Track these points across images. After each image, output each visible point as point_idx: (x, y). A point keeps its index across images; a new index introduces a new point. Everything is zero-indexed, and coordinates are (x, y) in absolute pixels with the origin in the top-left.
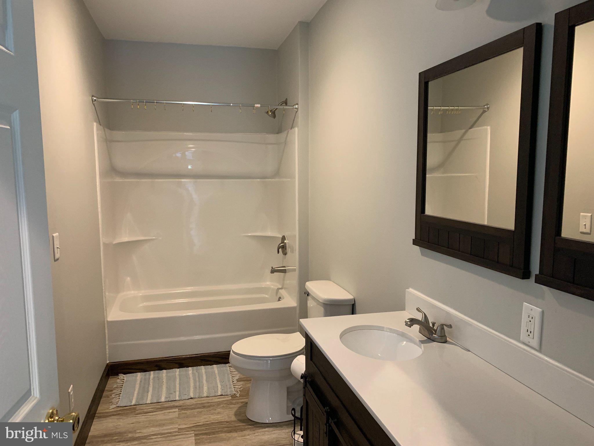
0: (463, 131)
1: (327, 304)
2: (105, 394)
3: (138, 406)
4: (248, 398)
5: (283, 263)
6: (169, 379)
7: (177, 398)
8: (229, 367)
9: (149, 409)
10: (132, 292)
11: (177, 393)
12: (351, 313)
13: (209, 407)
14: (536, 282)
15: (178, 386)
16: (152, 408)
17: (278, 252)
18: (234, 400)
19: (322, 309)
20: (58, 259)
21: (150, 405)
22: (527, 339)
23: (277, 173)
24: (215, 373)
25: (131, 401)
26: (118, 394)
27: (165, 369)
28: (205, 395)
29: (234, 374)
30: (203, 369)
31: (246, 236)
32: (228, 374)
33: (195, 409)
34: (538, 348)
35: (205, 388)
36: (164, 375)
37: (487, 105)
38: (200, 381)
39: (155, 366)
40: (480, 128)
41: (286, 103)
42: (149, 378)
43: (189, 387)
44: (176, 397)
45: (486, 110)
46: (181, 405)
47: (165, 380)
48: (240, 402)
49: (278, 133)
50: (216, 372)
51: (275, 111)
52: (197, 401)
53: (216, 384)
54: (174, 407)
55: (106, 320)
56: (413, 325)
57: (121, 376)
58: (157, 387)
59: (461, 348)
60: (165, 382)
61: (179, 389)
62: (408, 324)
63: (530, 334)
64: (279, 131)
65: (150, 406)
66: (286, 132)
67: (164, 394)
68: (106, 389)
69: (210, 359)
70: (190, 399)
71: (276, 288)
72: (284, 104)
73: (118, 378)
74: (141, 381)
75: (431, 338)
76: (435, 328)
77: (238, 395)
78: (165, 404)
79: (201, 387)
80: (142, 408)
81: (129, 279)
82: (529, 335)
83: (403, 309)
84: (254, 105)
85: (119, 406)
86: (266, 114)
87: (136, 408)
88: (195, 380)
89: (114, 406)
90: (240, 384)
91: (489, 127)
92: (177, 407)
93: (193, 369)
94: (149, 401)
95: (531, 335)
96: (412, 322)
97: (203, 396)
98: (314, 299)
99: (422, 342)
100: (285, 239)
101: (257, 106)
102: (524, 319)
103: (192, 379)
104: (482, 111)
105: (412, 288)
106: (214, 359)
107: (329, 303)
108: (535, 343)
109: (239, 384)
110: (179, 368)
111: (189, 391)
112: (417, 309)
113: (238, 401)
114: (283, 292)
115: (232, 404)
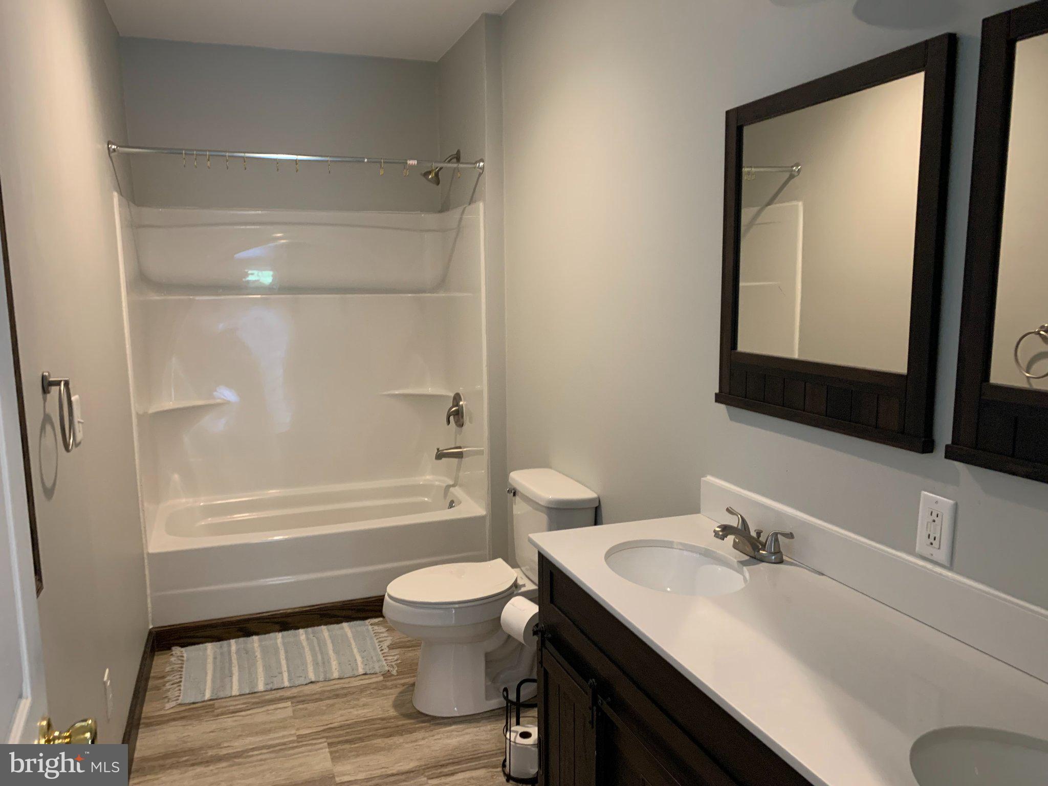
0: (756, 209)
1: (551, 508)
2: (151, 683)
3: (216, 701)
4: (414, 676)
5: (456, 443)
6: (265, 651)
7: (286, 684)
8: (371, 625)
9: (237, 705)
10: (184, 500)
11: (285, 675)
12: (593, 523)
13: (346, 695)
14: (947, 456)
15: (283, 662)
16: (243, 704)
17: (449, 422)
18: (388, 681)
19: (543, 518)
20: (80, 443)
21: (239, 698)
22: (927, 551)
23: (442, 283)
24: (347, 636)
25: (203, 693)
26: (177, 683)
27: (257, 634)
28: (336, 675)
29: (382, 637)
30: (324, 631)
31: (389, 395)
32: (371, 639)
33: (321, 700)
34: (947, 564)
35: (334, 664)
36: (256, 645)
37: (797, 165)
38: (324, 653)
39: (238, 631)
40: (787, 204)
41: (457, 158)
42: (230, 652)
43: (304, 664)
44: (283, 683)
45: (796, 174)
46: (295, 695)
47: (258, 654)
48: (399, 684)
49: (441, 211)
50: (350, 634)
51: (439, 171)
52: (323, 687)
53: (354, 656)
54: (282, 699)
55: (145, 552)
56: (728, 535)
57: (177, 650)
58: (246, 666)
59: (809, 570)
60: (259, 656)
61: (288, 667)
62: (719, 534)
63: (934, 542)
64: (444, 207)
65: (239, 700)
66: (460, 209)
67: (261, 677)
68: (152, 675)
69: (337, 613)
70: (310, 684)
71: (444, 485)
72: (455, 160)
73: (172, 655)
74: (215, 658)
75: (758, 557)
76: (763, 539)
77: (394, 672)
78: (267, 695)
79: (326, 663)
80: (224, 704)
81: (176, 477)
82: (932, 544)
83: (696, 510)
84: (406, 160)
85: (183, 702)
86: (424, 178)
87: (214, 705)
88: (312, 649)
89: (173, 704)
90: (395, 653)
91: (800, 204)
92: (288, 698)
93: (306, 632)
94: (235, 692)
95: (936, 543)
96: (726, 530)
97: (332, 678)
98: (528, 500)
99: (743, 563)
100: (460, 399)
101: (411, 163)
102: (923, 517)
103: (307, 649)
104: (787, 175)
105: (713, 475)
106: (344, 613)
107: (555, 507)
108: (942, 555)
109: (393, 654)
110: (280, 631)
111: (305, 670)
112: (728, 510)
113: (395, 682)
114: (457, 492)
115: (386, 688)
